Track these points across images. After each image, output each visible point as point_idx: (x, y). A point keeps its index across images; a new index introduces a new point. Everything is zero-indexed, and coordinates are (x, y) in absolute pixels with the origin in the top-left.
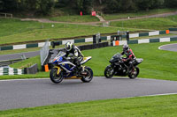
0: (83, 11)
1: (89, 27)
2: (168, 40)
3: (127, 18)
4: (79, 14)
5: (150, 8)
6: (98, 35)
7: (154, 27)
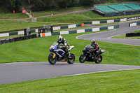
0: (15, 9)
1: (20, 23)
2: (83, 31)
3: (51, 15)
4: (13, 12)
5: (69, 7)
6: (28, 29)
7: (72, 21)
